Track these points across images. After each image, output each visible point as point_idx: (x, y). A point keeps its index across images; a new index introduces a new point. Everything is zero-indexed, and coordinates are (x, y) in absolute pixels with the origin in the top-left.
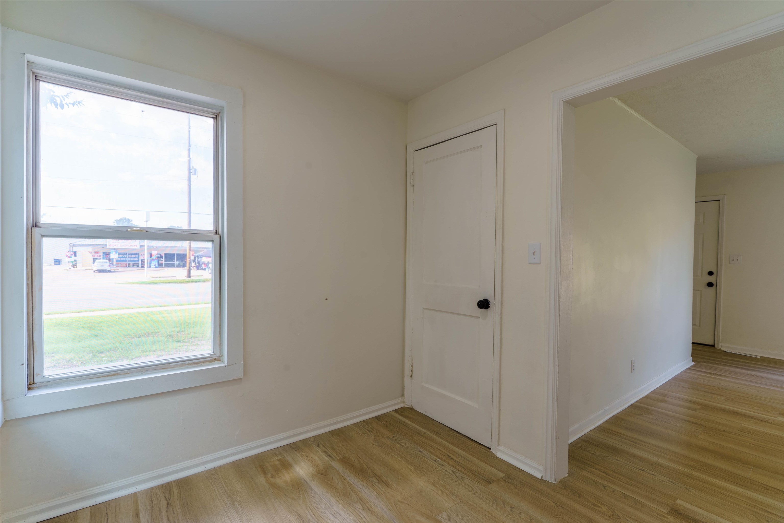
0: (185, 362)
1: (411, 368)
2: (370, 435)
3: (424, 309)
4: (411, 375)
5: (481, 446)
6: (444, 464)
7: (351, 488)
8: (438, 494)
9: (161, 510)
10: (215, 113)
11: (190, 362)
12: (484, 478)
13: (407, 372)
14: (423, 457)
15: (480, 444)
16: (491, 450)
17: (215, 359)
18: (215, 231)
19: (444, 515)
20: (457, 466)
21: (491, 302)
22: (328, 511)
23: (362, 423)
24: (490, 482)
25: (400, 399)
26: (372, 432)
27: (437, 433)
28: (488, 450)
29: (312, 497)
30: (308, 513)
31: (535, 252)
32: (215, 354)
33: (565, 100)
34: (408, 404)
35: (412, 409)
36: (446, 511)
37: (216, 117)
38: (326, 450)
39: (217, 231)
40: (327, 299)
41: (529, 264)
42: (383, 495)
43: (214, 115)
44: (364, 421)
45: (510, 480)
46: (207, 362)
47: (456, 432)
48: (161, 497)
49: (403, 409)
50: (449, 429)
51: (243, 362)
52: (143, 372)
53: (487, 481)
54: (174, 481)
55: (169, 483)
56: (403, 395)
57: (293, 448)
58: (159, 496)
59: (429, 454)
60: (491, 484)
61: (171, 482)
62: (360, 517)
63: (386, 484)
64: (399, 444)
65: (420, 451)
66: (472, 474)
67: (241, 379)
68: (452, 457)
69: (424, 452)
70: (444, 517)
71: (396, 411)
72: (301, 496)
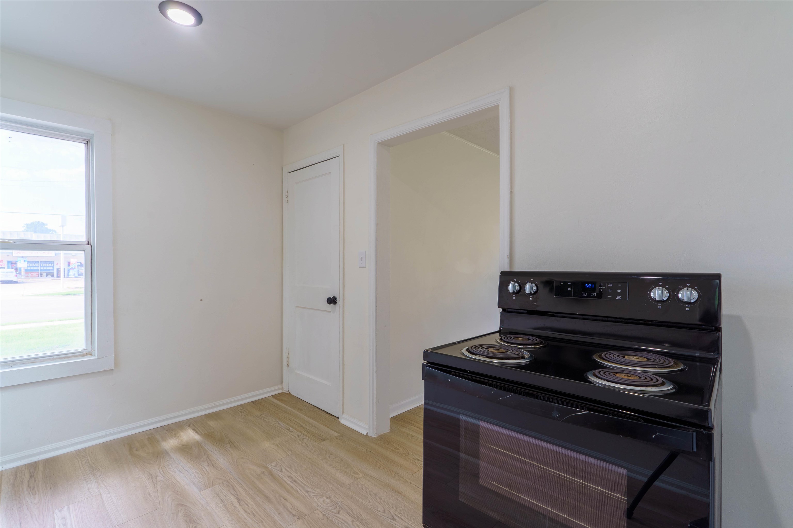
0: (54, 357)
1: (287, 359)
2: (241, 415)
3: (297, 307)
4: (288, 364)
5: (332, 417)
6: (294, 431)
7: (204, 453)
8: (276, 451)
9: (24, 481)
10: (85, 139)
11: (60, 356)
12: (321, 438)
13: (285, 363)
14: (279, 427)
15: (332, 415)
16: (339, 419)
17: (87, 354)
18: (87, 242)
19: (274, 464)
20: (304, 431)
21: (338, 299)
22: (177, 469)
23: (238, 407)
24: (324, 440)
25: (280, 386)
26: (243, 413)
27: (300, 410)
28: (336, 419)
29: (167, 461)
30: (159, 472)
31: (362, 258)
32: (87, 350)
33: (378, 142)
34: (285, 390)
35: (289, 394)
36: (277, 461)
37: (87, 143)
38: (195, 428)
39: (89, 242)
40: (202, 300)
41: (359, 267)
42: (229, 454)
43: (85, 141)
44: (241, 405)
45: (341, 438)
46: (77, 356)
47: (317, 408)
48: (26, 472)
49: (280, 394)
50: (313, 406)
51: (113, 355)
52: (11, 366)
53: (322, 440)
54: (41, 460)
55: (36, 462)
56: (282, 382)
57: (165, 429)
58: (24, 471)
59: (285, 425)
60: (324, 441)
61: (39, 461)
62: (202, 470)
63: (236, 447)
64: (264, 419)
65: (279, 424)
66: (314, 436)
67: (113, 369)
68: (304, 425)
69: (281, 424)
70: (273, 464)
71: (273, 396)
72: (158, 461)
